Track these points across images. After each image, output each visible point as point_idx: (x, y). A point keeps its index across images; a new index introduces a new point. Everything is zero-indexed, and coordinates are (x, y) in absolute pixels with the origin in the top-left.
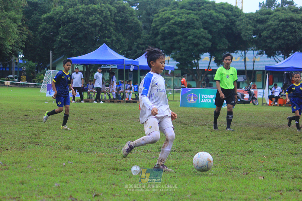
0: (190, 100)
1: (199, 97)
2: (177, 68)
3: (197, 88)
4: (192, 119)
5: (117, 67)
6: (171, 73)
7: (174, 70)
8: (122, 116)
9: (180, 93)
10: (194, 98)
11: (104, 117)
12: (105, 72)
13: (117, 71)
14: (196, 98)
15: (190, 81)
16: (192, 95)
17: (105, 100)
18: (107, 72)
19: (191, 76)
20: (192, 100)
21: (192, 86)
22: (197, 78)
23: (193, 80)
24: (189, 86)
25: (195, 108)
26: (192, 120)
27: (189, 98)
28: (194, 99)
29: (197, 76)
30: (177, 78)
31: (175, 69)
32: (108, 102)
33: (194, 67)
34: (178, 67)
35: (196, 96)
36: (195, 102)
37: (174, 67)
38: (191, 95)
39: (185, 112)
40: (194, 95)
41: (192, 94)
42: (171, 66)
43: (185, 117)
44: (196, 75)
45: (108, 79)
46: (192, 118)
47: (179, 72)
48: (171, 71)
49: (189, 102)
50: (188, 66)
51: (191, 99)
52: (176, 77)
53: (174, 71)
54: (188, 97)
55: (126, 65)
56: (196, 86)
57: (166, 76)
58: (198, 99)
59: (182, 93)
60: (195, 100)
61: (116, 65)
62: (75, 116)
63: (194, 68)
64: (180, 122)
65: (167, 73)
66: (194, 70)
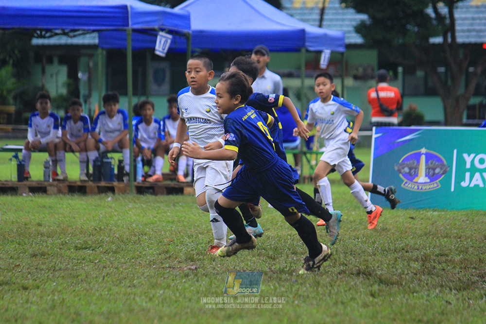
0: (412, 175)
1: (451, 166)
2: (357, 39)
3: (446, 124)
4: (416, 260)
5: (100, 38)
6: (331, 62)
7: (342, 49)
8: (116, 252)
9: (370, 146)
10: (428, 168)
11: (35, 255)
12: (50, 61)
13: (100, 57)
14: (437, 171)
15: (416, 94)
16: (423, 158)
17: (46, 183)
18: (56, 60)
19: (420, 73)
20: (422, 178)
21: (427, 118)
22: (449, 82)
23: (429, 92)
24: (413, 119)
25: (436, 213)
26: (416, 265)
27: (407, 170)
28: (431, 172)
29: (446, 73)
30: (358, 83)
31: (350, 47)
32: (60, 191)
33: (435, 35)
34: (364, 36)
35: (439, 160)
36: (434, 186)
37: (342, 39)
38: (417, 157)
39: (389, 231)
40: (429, 157)
41: (424, 150)
42: (332, 31)
43: (385, 251)
44: (442, 69)
45: (64, 91)
46: (415, 254)
47: (371, 57)
48: (332, 53)
49: (409, 186)
50: (404, 32)
51: (416, 175)
52: (356, 78)
53: (342, 54)
54: (403, 165)
55: (134, 30)
56: (441, 117)
57: (309, 76)
58: (446, 171)
59: (375, 149)
60: (433, 177)
61: (94, 31)
63: (437, 40)
64: (365, 273)
65: (313, 64)
66: (434, 45)
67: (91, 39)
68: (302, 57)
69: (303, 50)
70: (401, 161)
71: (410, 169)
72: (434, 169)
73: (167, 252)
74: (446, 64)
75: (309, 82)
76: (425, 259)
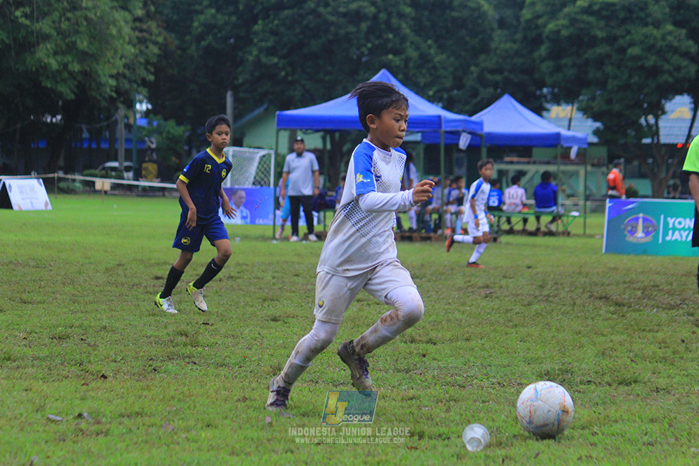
0: (633, 232)
1: (659, 226)
2: (595, 140)
3: (653, 197)
4: (639, 289)
5: (422, 137)
6: (578, 155)
7: (585, 146)
8: (436, 281)
9: (603, 212)
10: (644, 228)
13: (421, 149)
14: (650, 229)
15: (633, 176)
16: (641, 221)
19: (636, 163)
20: (640, 234)
21: (641, 193)
22: (656, 170)
23: (642, 176)
24: (632, 193)
25: (649, 258)
26: (639, 293)
27: (629, 228)
28: (646, 230)
29: (653, 162)
30: (595, 169)
31: (591, 144)
33: (646, 137)
34: (599, 137)
35: (651, 222)
36: (649, 239)
37: (586, 139)
38: (637, 219)
39: (618, 269)
40: (645, 220)
41: (641, 215)
42: (579, 134)
43: (618, 284)
44: (650, 161)
46: (639, 285)
47: (603, 152)
48: (579, 149)
49: (630, 239)
50: (626, 135)
51: (636, 232)
52: (593, 165)
53: (585, 150)
54: (627, 225)
55: (447, 132)
56: (649, 192)
57: (562, 164)
58: (656, 229)
59: (609, 213)
60: (647, 233)
61: (418, 132)
62: (300, 280)
63: (647, 141)
64: (605, 298)
65: (565, 156)
66: (645, 145)
67: (418, 137)
68: (559, 151)
69: (559, 147)
70: (626, 221)
71: (632, 227)
72: (648, 227)
73: (470, 282)
74: (654, 158)
75: (563, 168)
76: (644, 289)
